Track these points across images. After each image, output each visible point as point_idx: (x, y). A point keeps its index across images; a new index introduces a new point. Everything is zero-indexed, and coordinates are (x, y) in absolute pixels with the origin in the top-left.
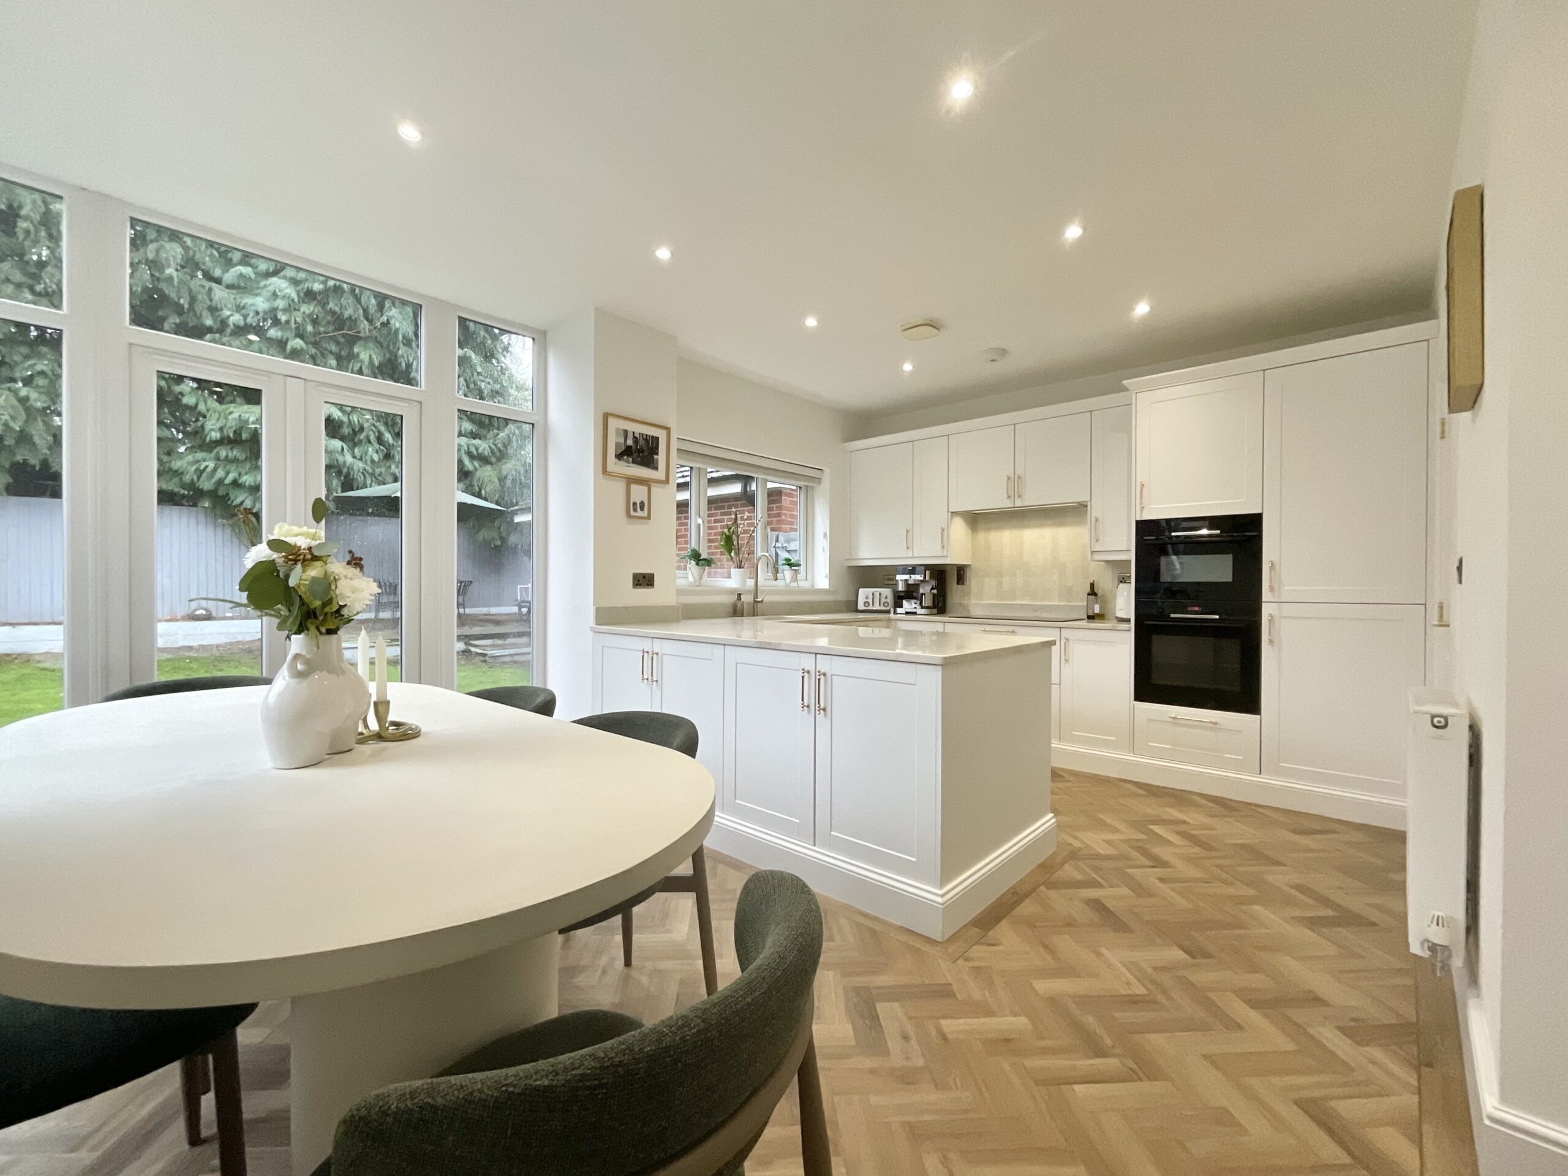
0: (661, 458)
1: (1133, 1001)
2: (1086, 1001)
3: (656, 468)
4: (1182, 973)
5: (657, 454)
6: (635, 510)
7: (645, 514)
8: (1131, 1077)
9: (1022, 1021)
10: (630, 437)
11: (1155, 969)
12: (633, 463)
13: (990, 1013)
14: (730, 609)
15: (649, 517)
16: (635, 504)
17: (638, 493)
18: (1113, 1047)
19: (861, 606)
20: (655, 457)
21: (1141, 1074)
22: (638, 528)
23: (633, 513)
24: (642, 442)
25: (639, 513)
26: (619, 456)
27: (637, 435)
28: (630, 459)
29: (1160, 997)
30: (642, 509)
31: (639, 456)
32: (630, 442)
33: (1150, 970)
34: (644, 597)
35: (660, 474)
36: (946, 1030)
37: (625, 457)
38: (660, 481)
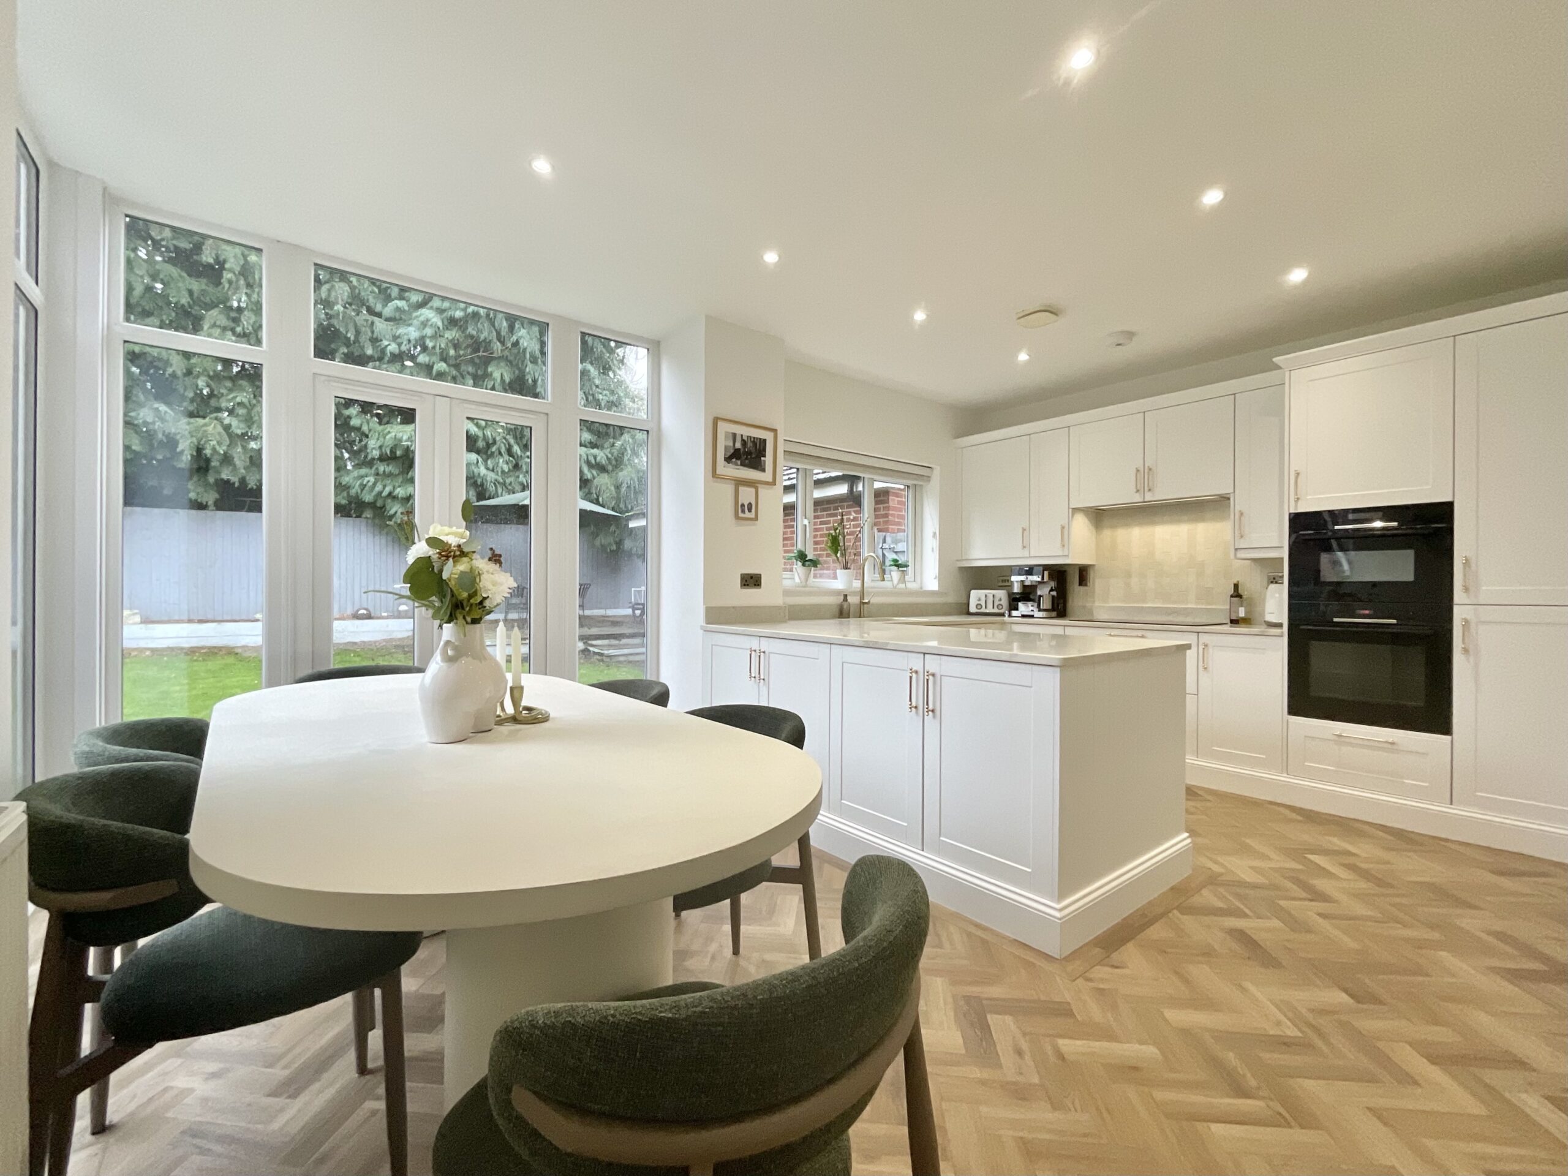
0: (768, 460)
1: (1285, 1044)
2: (1226, 1037)
3: (763, 470)
4: (1344, 1018)
5: (765, 456)
6: (743, 511)
7: (752, 515)
8: (1278, 1122)
9: (1150, 1051)
10: (739, 439)
11: (1312, 1011)
12: (741, 465)
13: (1112, 1037)
14: (836, 611)
15: (756, 518)
16: (743, 505)
17: (747, 495)
18: (1259, 1088)
19: (973, 609)
20: (762, 458)
21: (1293, 1123)
22: (746, 529)
23: (741, 515)
24: (749, 444)
25: (747, 515)
26: (728, 459)
27: (745, 438)
28: (739, 462)
29: (1319, 1042)
30: (750, 510)
31: (746, 459)
32: (738, 445)
33: (1304, 1011)
34: (752, 597)
35: (767, 476)
36: (1064, 1049)
37: (734, 460)
38: (767, 483)
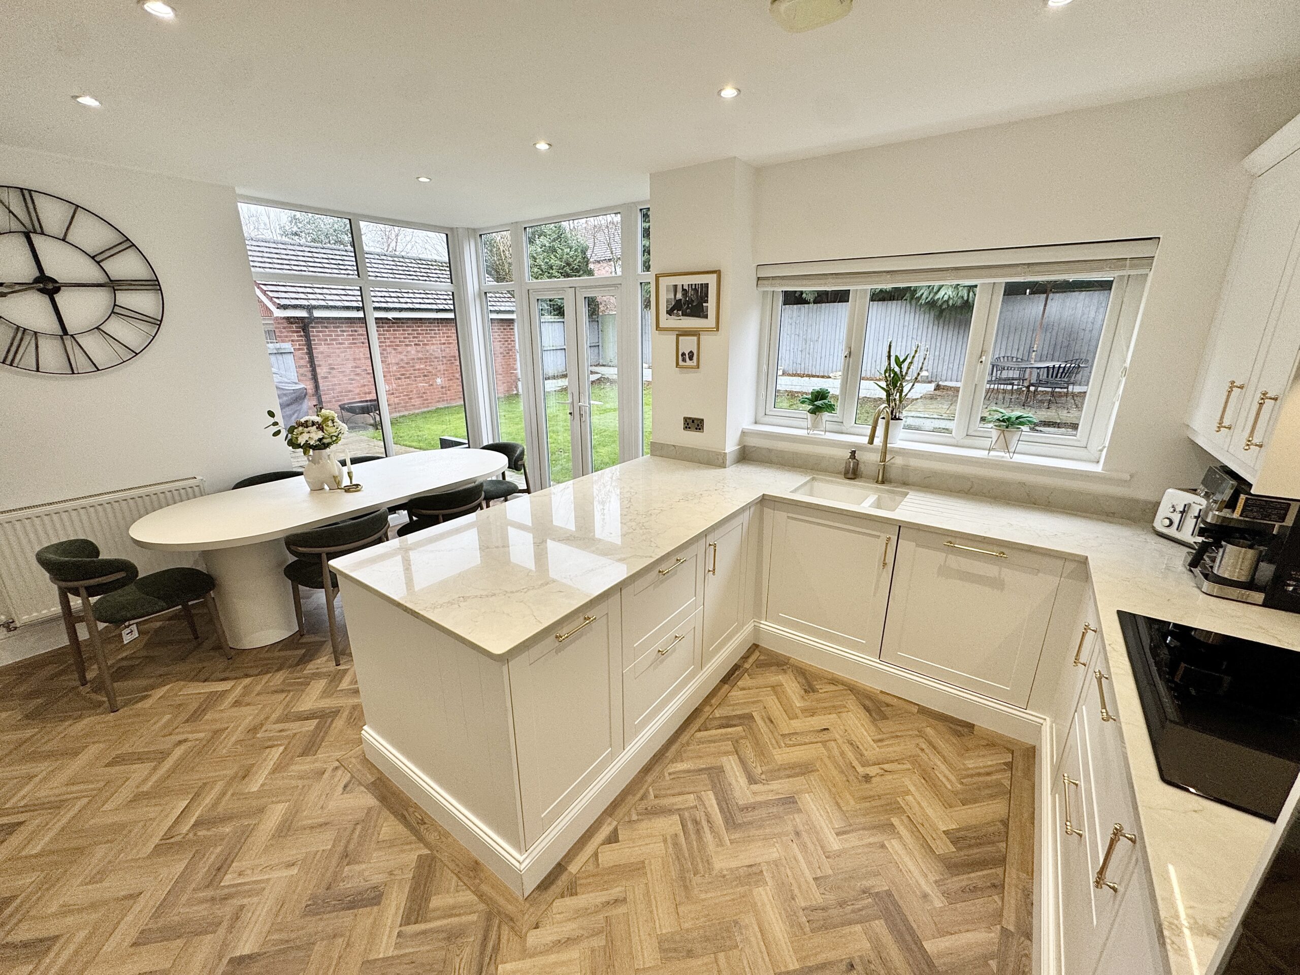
0: (711, 305)
3: (706, 317)
4: (222, 931)
5: (707, 301)
6: (684, 360)
7: (694, 363)
8: (168, 835)
9: (254, 788)
10: (680, 289)
11: (242, 907)
12: (683, 315)
13: (274, 771)
15: (698, 366)
16: (683, 354)
17: (687, 344)
18: (195, 834)
20: (704, 304)
21: (163, 842)
22: (691, 376)
23: (681, 363)
24: (691, 292)
25: (689, 363)
26: (670, 312)
27: (686, 287)
28: (680, 312)
29: (209, 893)
30: (691, 358)
31: (688, 308)
32: (679, 296)
33: (245, 901)
34: (692, 438)
35: (710, 322)
37: (675, 312)
38: (708, 330)
